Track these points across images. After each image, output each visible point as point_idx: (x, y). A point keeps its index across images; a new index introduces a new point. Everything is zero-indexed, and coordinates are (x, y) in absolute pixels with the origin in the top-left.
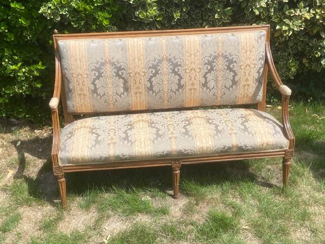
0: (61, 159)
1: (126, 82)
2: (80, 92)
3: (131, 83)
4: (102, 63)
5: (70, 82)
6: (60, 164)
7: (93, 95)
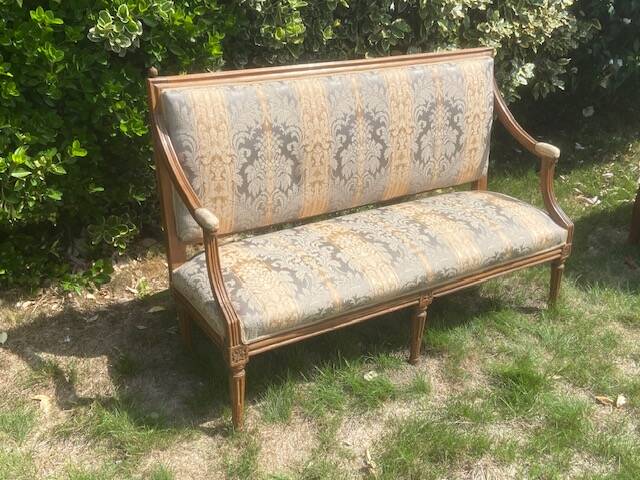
0: (245, 329)
1: (297, 163)
2: (214, 194)
3: (306, 165)
4: (257, 130)
5: (196, 176)
6: (245, 341)
7: (239, 197)
